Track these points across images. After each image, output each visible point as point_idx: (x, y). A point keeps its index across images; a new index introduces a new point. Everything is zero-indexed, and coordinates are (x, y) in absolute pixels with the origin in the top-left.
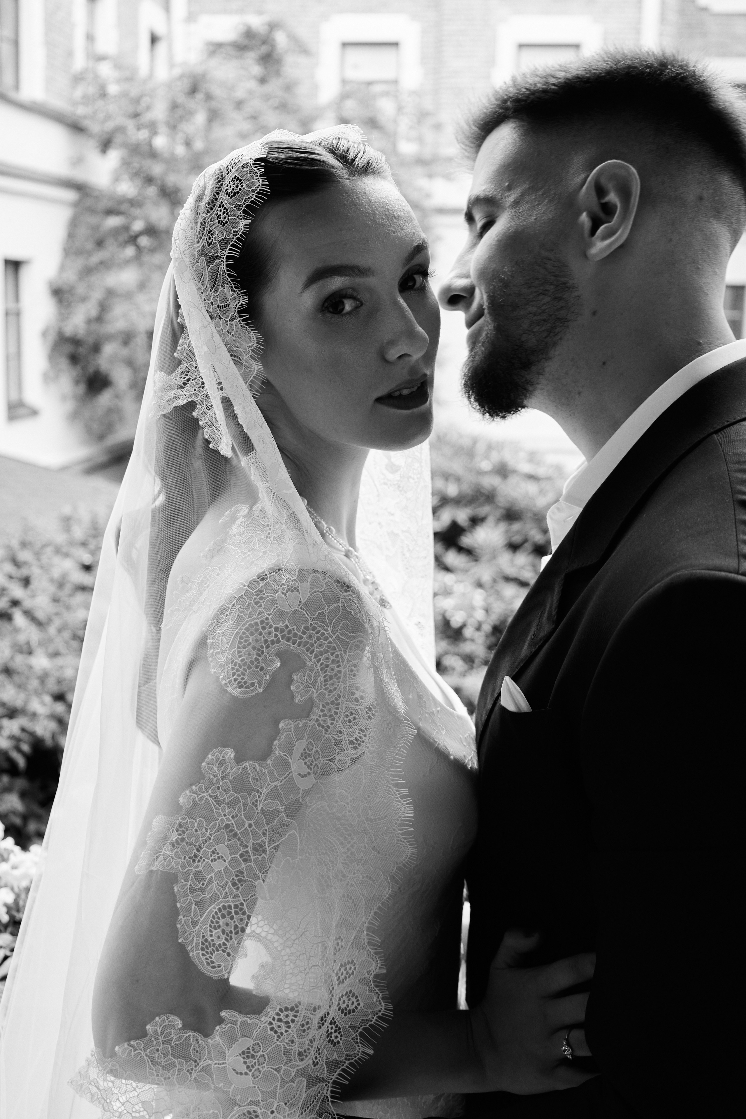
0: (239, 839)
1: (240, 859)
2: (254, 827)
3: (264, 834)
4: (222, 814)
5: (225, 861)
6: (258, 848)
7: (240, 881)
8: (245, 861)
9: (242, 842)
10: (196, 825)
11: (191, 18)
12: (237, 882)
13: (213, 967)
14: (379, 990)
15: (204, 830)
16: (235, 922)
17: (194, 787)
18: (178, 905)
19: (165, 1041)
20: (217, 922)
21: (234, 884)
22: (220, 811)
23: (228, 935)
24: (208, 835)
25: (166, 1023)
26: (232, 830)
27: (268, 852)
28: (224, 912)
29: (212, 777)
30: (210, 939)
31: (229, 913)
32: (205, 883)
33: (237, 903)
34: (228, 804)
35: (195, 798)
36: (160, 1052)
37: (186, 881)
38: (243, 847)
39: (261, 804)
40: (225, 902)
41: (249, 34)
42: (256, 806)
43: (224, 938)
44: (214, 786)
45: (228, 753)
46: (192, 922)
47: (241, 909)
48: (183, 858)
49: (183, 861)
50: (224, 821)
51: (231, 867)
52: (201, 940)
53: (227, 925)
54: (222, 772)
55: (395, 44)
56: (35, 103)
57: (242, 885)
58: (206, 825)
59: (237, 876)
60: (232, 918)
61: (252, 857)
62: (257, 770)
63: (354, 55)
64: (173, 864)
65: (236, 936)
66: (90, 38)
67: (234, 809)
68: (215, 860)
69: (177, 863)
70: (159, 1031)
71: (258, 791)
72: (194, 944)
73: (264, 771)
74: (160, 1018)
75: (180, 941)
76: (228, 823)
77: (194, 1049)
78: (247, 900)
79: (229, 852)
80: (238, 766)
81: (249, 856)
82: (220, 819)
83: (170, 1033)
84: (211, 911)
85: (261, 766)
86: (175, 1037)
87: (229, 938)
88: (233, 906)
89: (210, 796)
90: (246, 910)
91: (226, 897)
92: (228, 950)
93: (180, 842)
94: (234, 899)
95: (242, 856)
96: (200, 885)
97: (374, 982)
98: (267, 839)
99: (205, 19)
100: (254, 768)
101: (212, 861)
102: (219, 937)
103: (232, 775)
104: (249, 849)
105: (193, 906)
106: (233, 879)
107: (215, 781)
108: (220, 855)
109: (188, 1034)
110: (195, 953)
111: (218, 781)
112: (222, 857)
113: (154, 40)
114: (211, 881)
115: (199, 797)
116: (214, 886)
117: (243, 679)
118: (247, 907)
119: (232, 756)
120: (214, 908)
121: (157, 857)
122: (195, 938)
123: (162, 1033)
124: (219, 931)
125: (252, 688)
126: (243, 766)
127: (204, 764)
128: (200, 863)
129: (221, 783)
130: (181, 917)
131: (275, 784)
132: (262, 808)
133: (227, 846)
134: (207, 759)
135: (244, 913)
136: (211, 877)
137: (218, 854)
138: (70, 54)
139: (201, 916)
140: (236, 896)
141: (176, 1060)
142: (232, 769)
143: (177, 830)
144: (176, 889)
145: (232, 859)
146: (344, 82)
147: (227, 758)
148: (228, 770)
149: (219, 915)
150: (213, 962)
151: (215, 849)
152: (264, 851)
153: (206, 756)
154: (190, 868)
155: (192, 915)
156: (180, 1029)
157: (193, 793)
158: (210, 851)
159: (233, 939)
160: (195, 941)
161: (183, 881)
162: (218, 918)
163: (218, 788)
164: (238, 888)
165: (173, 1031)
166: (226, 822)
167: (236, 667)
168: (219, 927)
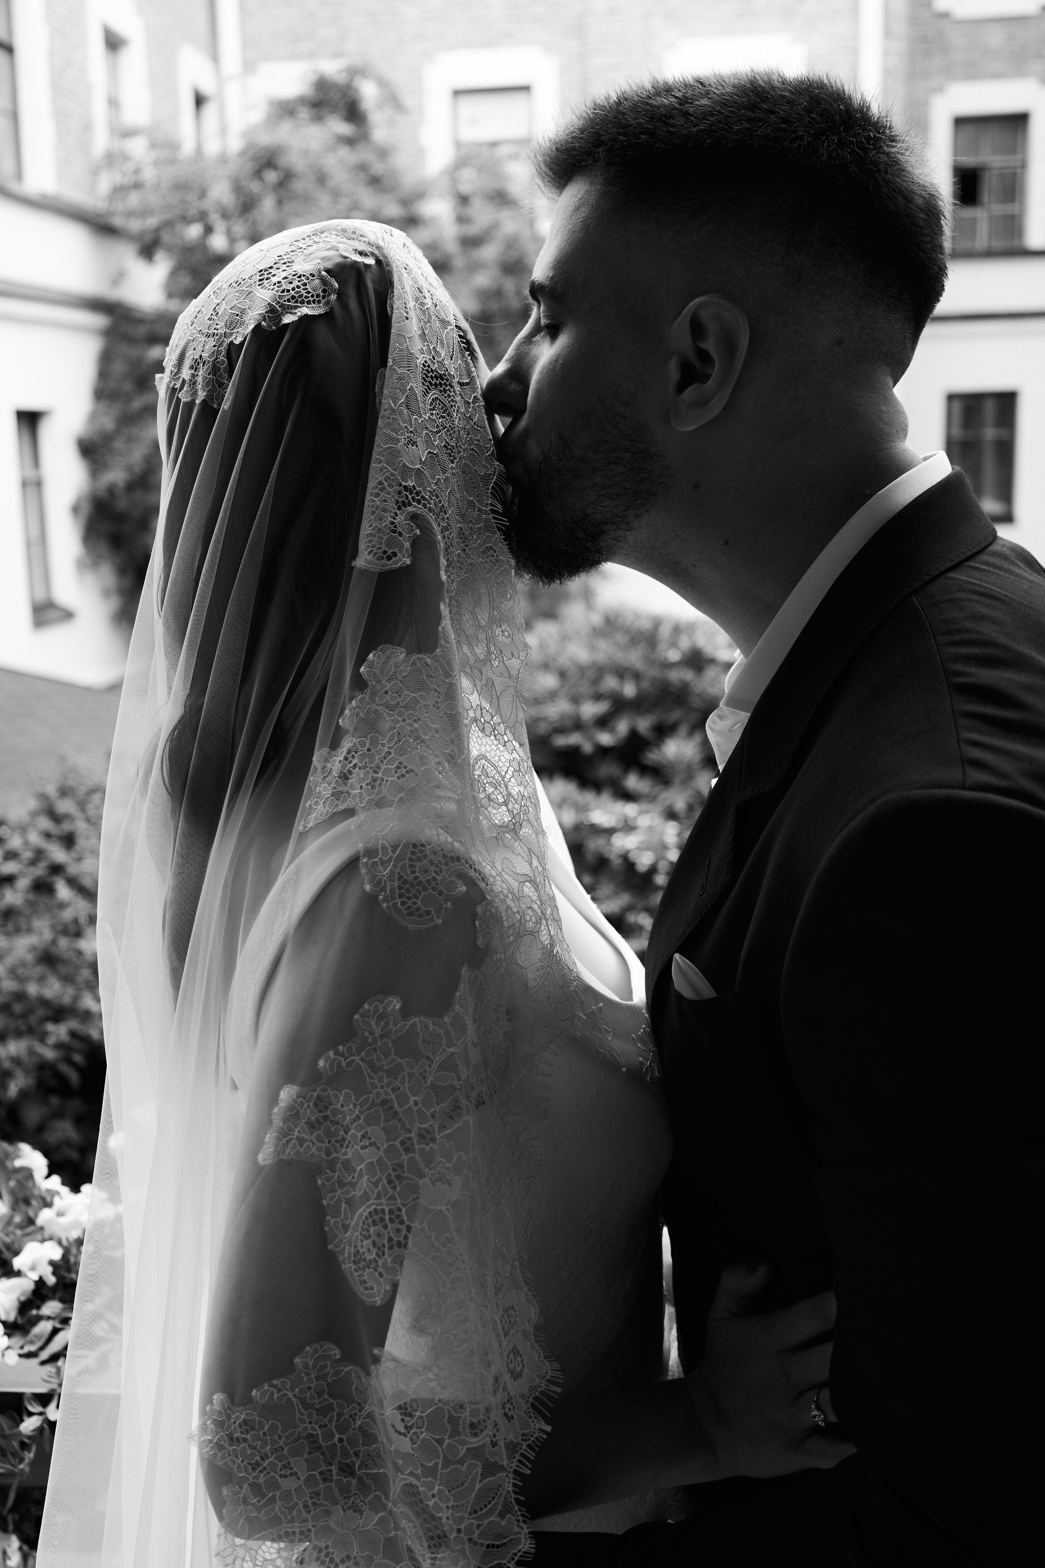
0: (400, 1120)
1: (400, 1148)
2: (420, 1105)
3: (433, 1116)
4: (379, 1085)
5: (378, 1149)
6: (426, 1134)
7: (398, 1177)
8: (407, 1150)
9: (404, 1125)
10: (342, 1098)
11: (249, 67)
12: (395, 1180)
13: (366, 1289)
14: (539, 1346)
15: (351, 1106)
16: (389, 1233)
17: (340, 1048)
18: (325, 1202)
19: (319, 1376)
20: (368, 1231)
21: (390, 1182)
22: (376, 1081)
23: (379, 1249)
24: (357, 1112)
25: (320, 1354)
26: (391, 1108)
27: (438, 1142)
28: (375, 1217)
29: (366, 1034)
30: (361, 1251)
31: (382, 1220)
32: (356, 1176)
33: (392, 1207)
34: (387, 1071)
35: (341, 1063)
36: (312, 1391)
37: (332, 1172)
38: (405, 1131)
39: (432, 1076)
40: (377, 1204)
41: (322, 85)
42: (424, 1078)
43: (374, 1252)
44: (369, 1047)
45: (391, 1002)
46: (342, 1225)
47: (398, 1216)
48: (327, 1141)
49: (327, 1145)
50: (381, 1094)
51: (387, 1158)
52: (353, 1250)
53: (379, 1235)
54: (382, 1029)
55: (526, 89)
56: (44, 196)
57: (400, 1184)
58: (355, 1100)
59: (394, 1170)
60: (385, 1227)
61: (417, 1147)
62: (430, 1029)
63: (470, 106)
64: (313, 1150)
65: (391, 1251)
66: (113, 103)
67: (396, 1079)
68: (366, 1147)
69: (319, 1149)
70: (311, 1364)
71: (428, 1058)
72: (346, 1255)
73: (438, 1032)
74: (311, 1348)
75: (330, 1247)
76: (385, 1097)
77: (357, 1389)
78: (406, 1205)
79: (385, 1138)
80: (405, 1021)
81: (413, 1145)
82: (375, 1091)
83: (325, 1366)
84: (361, 1214)
85: (436, 1025)
86: (332, 1371)
87: (380, 1253)
88: (387, 1212)
89: (362, 1060)
90: (405, 1218)
91: (378, 1197)
92: (380, 1269)
93: (322, 1121)
94: (390, 1202)
95: (402, 1143)
96: (350, 1178)
97: (535, 1335)
98: (437, 1123)
99: (266, 69)
100: (426, 1026)
101: (362, 1148)
102: (369, 1251)
103: (395, 1034)
104: (413, 1135)
105: (343, 1205)
106: (389, 1175)
107: (370, 1040)
108: (373, 1140)
109: (350, 1368)
110: (347, 1266)
111: (375, 1041)
112: (375, 1144)
113: (199, 101)
114: (361, 1176)
115: (348, 1060)
116: (365, 1182)
117: (415, 903)
118: (406, 1213)
119: (398, 1006)
120: (364, 1210)
121: (287, 1141)
122: (347, 1247)
123: (314, 1366)
124: (369, 1241)
125: (428, 918)
126: (411, 1022)
127: (356, 1017)
128: (349, 1150)
129: (379, 1044)
130: (328, 1218)
131: (451, 1050)
132: (432, 1081)
133: (383, 1129)
134: (361, 1010)
135: (402, 1222)
136: (361, 1169)
137: (370, 1139)
138: (87, 127)
139: (352, 1219)
140: (392, 1198)
141: (334, 1402)
142: (395, 1024)
143: (316, 1105)
144: (319, 1182)
145: (389, 1146)
146: (458, 144)
147: (389, 1009)
148: (390, 1027)
149: (370, 1220)
150: (365, 1282)
151: (366, 1132)
152: (433, 1140)
153: (361, 1005)
154: (337, 1155)
155: (342, 1216)
156: (338, 1361)
157: (338, 1055)
158: (359, 1134)
159: (386, 1256)
160: (347, 1251)
161: (328, 1171)
162: (368, 1225)
163: (375, 1050)
164: (395, 1188)
165: (329, 1363)
166: (383, 1096)
167: (406, 887)
168: (369, 1236)
